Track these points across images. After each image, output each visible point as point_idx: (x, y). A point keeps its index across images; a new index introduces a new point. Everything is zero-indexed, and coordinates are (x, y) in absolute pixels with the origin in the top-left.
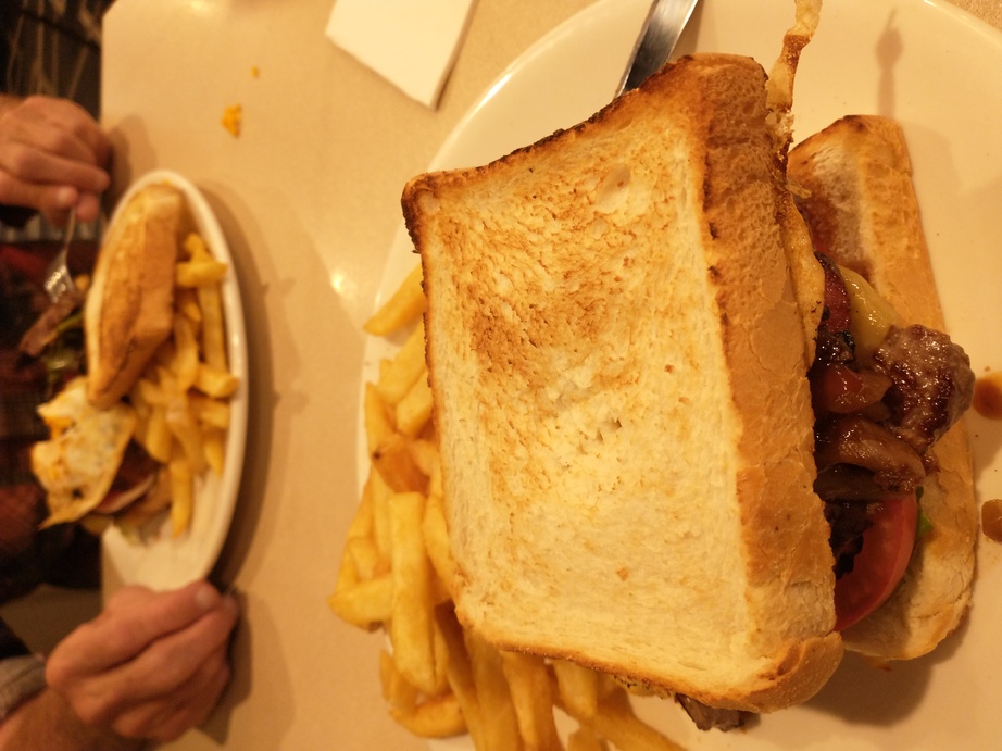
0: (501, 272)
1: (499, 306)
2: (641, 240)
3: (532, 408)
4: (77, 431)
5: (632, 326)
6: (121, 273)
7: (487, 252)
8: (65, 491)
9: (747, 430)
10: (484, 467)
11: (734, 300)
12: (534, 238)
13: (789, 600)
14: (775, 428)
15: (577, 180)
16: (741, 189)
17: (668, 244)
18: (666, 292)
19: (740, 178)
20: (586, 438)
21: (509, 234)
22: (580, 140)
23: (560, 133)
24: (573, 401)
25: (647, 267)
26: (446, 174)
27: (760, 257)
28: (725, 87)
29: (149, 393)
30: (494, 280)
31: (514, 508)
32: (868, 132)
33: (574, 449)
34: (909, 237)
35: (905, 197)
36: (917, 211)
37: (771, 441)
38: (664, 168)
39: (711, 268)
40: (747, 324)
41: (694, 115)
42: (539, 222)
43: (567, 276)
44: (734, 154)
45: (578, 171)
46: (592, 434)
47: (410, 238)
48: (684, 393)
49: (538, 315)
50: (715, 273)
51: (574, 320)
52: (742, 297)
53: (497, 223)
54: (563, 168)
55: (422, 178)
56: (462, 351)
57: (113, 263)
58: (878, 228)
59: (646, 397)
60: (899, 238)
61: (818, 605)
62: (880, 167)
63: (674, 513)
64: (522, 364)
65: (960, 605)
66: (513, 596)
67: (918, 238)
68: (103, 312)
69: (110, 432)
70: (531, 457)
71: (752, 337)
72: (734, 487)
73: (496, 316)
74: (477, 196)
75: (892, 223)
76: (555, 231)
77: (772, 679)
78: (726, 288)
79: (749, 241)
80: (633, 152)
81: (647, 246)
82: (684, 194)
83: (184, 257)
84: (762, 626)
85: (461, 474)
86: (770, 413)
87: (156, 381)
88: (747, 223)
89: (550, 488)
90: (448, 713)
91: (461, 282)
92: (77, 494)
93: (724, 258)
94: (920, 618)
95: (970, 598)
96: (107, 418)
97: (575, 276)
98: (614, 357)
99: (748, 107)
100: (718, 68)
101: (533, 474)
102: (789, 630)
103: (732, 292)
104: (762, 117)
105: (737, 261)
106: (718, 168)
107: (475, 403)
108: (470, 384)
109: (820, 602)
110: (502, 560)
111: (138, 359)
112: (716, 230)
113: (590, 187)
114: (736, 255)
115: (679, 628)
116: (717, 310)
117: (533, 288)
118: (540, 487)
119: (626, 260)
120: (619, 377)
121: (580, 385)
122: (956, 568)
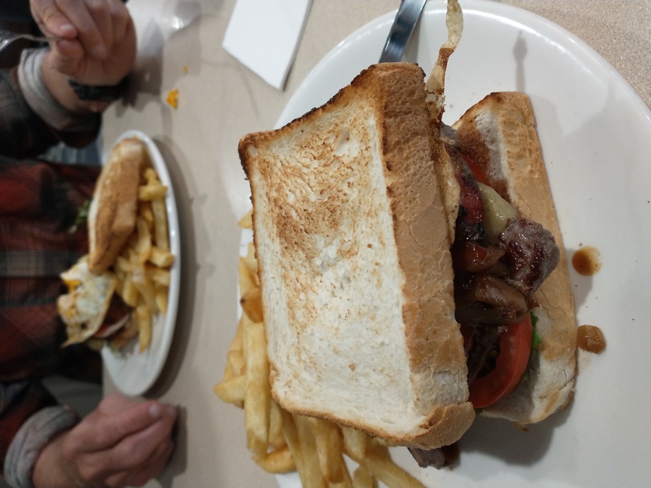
0: (290, 191)
1: (289, 210)
2: (356, 172)
3: (308, 270)
4: (83, 288)
5: (354, 221)
6: (108, 193)
7: (283, 178)
8: (76, 324)
9: (408, 280)
10: (284, 305)
11: (400, 206)
12: (305, 170)
13: (436, 381)
14: (426, 280)
15: (325, 137)
16: (407, 141)
17: (368, 174)
18: (368, 202)
19: (407, 135)
20: (335, 287)
21: (294, 168)
22: (324, 114)
23: (315, 110)
24: (329, 265)
25: (359, 187)
26: (261, 134)
27: (419, 180)
28: (394, 83)
29: (124, 265)
30: (287, 195)
31: (299, 329)
32: (504, 102)
33: (329, 294)
34: (532, 165)
35: (530, 141)
36: (539, 149)
37: (423, 288)
38: (365, 130)
39: (388, 188)
40: (407, 220)
41: (377, 99)
42: (307, 161)
43: (321, 193)
44: (402, 121)
45: (325, 132)
46: (338, 285)
47: (244, 171)
48: (378, 260)
49: (309, 216)
50: (390, 191)
51: (326, 218)
52: (405, 204)
53: (288, 162)
54: (318, 130)
55: (248, 136)
56: (272, 237)
57: (104, 186)
58: (511, 160)
59: (361, 263)
60: (525, 166)
61: (455, 385)
62: (512, 123)
63: (376, 330)
64: (302, 244)
65: (565, 390)
66: (299, 381)
67: (539, 165)
68: (98, 217)
69: (102, 288)
70: (307, 299)
71: (411, 227)
72: (401, 314)
73: (288, 217)
74: (277, 146)
75: (520, 156)
76: (315, 167)
77: (426, 428)
78: (396, 199)
79: (412, 171)
80: (350, 121)
81: (359, 175)
82: (375, 145)
83: (144, 182)
84: (420, 397)
85: (274, 310)
86: (423, 271)
87: (127, 258)
88: (411, 161)
89: (316, 317)
90: (285, 458)
91: (271, 196)
92: (84, 326)
93: (395, 182)
94: (540, 398)
95: (574, 386)
96: (100, 280)
97: (325, 193)
98: (346, 240)
99: (412, 93)
100: (390, 72)
101: (309, 310)
102: (436, 399)
103: (400, 201)
104: (423, 98)
105: (403, 183)
106: (391, 130)
107: (280, 267)
108: (277, 256)
109: (457, 384)
110: (294, 360)
111: (116, 244)
112: (390, 166)
113: (331, 141)
114: (402, 180)
115: (381, 399)
116: (391, 212)
117: (305, 200)
118: (312, 317)
119: (349, 183)
120: (349, 251)
121: (331, 256)
122: (561, 367)
